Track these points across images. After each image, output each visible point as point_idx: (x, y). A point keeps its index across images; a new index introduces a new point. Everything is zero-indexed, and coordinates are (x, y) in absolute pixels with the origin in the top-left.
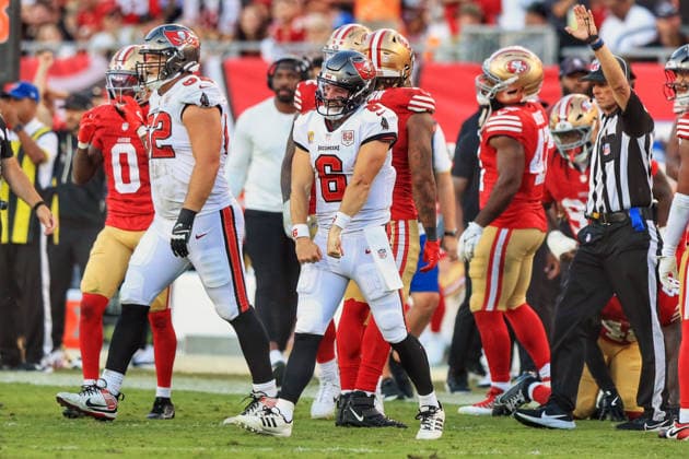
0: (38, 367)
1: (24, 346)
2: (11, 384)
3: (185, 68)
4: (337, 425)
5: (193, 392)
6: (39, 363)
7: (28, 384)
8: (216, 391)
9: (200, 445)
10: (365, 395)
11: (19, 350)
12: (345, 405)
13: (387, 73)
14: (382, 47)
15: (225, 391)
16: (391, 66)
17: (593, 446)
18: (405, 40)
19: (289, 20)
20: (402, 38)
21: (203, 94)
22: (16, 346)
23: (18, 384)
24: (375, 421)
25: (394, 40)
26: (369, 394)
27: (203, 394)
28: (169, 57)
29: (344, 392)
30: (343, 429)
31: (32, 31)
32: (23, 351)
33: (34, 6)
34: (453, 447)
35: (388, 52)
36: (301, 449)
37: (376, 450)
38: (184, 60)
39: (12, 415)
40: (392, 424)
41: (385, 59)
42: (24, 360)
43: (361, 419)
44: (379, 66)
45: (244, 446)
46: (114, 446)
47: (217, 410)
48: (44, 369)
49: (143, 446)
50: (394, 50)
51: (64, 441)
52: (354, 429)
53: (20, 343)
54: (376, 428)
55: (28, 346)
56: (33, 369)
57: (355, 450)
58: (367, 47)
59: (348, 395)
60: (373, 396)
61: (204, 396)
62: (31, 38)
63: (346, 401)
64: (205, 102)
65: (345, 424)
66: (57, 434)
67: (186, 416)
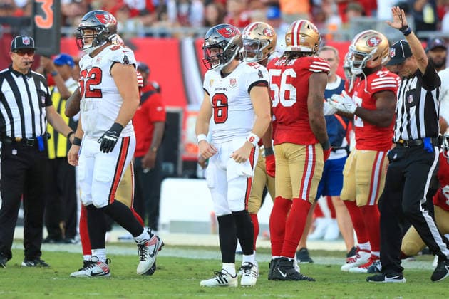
0: (73, 241)
1: (64, 227)
2: (55, 252)
3: (109, 38)
4: (269, 279)
5: (175, 258)
6: (74, 238)
7: (66, 252)
8: (190, 257)
9: (179, 292)
10: (288, 260)
11: (60, 230)
12: (274, 266)
13: (304, 49)
14: (301, 32)
15: (195, 257)
16: (306, 44)
17: (438, 293)
18: (315, 27)
19: (238, 13)
20: (313, 25)
21: (125, 56)
22: (59, 228)
23: (60, 252)
24: (294, 277)
25: (308, 28)
26: (290, 259)
27: (181, 259)
28: (100, 31)
29: (274, 258)
30: (273, 282)
31: (69, 21)
32: (63, 231)
33: (70, 4)
34: (346, 294)
35: (304, 35)
36: (245, 295)
37: (295, 296)
38: (109, 33)
39: (56, 272)
40: (306, 279)
41: (302, 39)
42: (64, 237)
43: (285, 276)
44: (298, 44)
45: (209, 293)
46: (122, 293)
47: (190, 269)
48: (77, 242)
49: (142, 293)
50: (308, 34)
51: (90, 290)
52: (281, 282)
53: (62, 225)
54: (294, 282)
55: (66, 227)
56: (70, 242)
57: (281, 296)
58: (291, 32)
59: (276, 259)
60: (293, 261)
61: (182, 261)
62: (68, 25)
63: (275, 264)
64: (126, 61)
65: (275, 279)
66: (86, 285)
67: (170, 273)
